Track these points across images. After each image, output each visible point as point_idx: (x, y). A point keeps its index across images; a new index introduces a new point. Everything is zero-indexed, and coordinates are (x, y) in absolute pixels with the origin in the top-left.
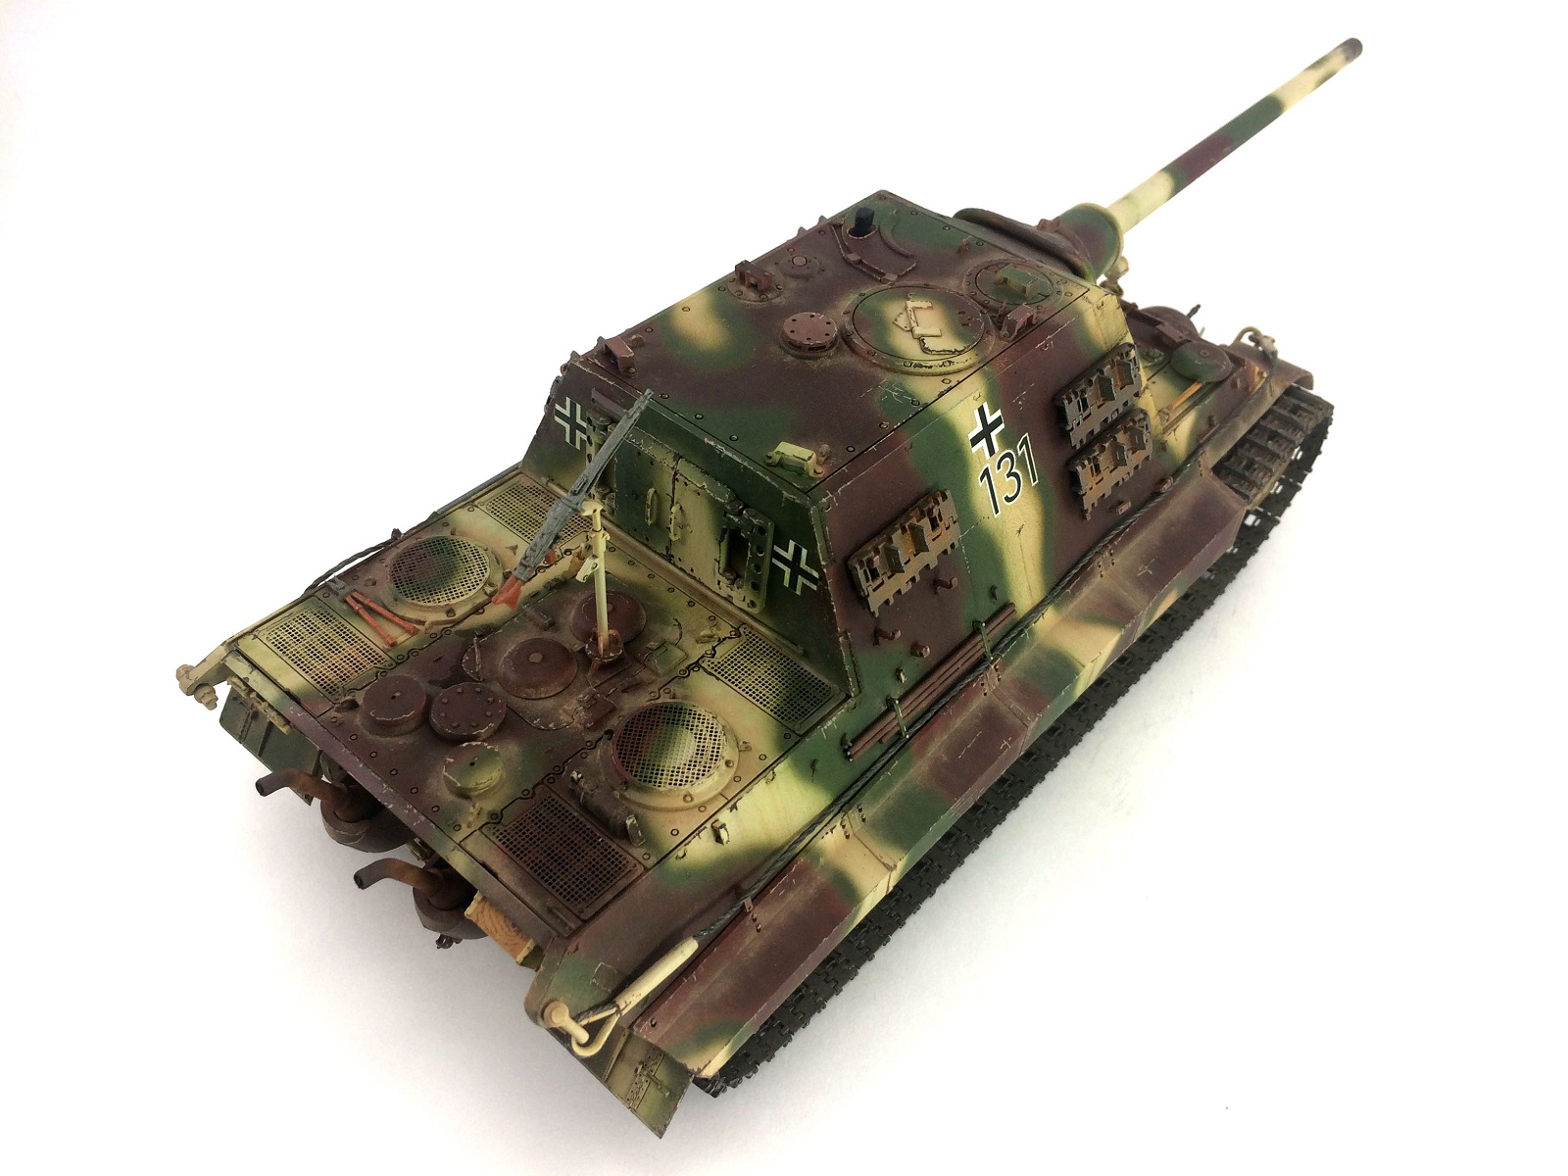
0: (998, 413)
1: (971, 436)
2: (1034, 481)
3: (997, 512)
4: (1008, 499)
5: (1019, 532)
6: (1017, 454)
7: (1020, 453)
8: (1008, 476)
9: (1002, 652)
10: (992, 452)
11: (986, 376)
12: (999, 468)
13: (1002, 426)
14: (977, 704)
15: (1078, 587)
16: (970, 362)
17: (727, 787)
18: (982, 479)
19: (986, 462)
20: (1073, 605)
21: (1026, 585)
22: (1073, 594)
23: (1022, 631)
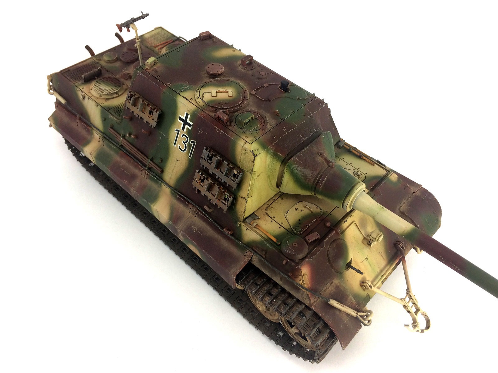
0: (191, 124)
1: (180, 116)
2: (190, 156)
3: (175, 145)
4: (179, 146)
5: (177, 160)
6: (190, 141)
7: (191, 143)
8: (184, 142)
9: (152, 174)
10: (183, 129)
11: (197, 110)
12: (183, 136)
13: (190, 128)
14: (137, 172)
15: (181, 202)
16: (200, 104)
17: (95, 97)
18: (176, 130)
19: (180, 129)
20: (175, 201)
21: (170, 175)
22: (178, 199)
23: (160, 180)
